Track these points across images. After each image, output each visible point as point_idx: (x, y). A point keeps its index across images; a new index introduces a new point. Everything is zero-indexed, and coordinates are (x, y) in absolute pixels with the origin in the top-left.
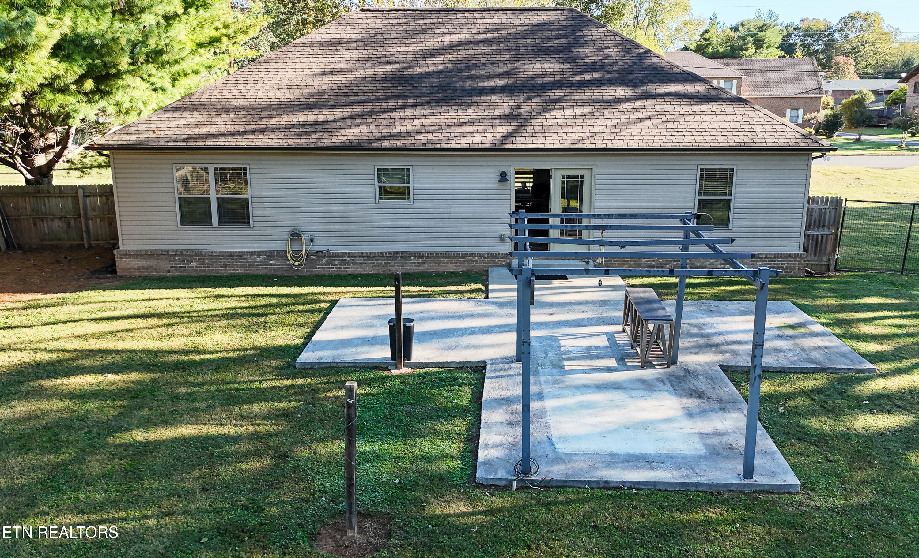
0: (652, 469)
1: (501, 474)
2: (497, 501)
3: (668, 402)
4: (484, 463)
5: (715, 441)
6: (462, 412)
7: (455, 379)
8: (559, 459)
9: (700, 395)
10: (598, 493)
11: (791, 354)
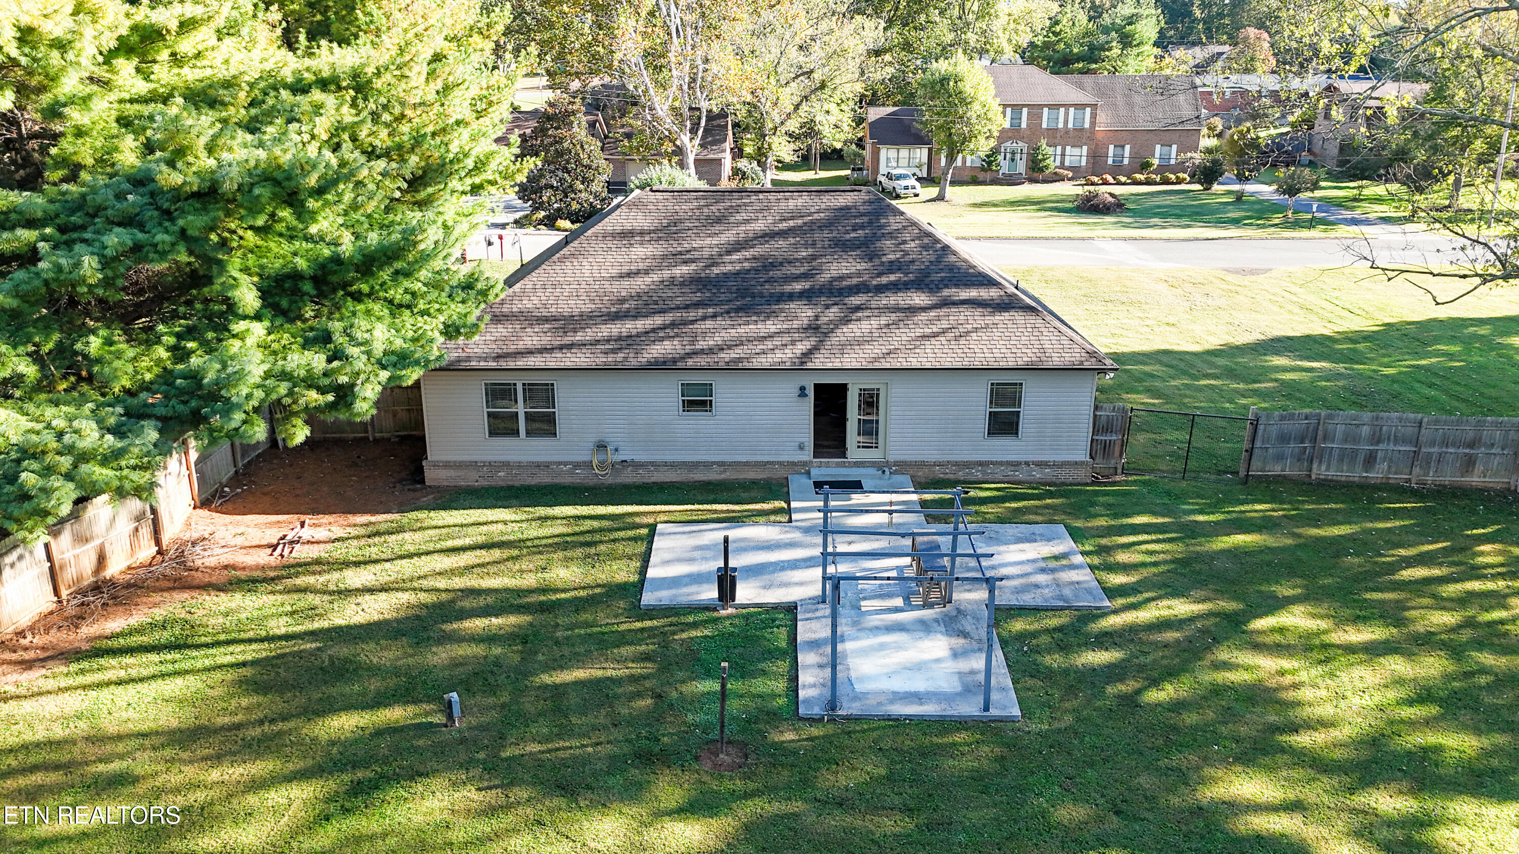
0: (921, 704)
1: (816, 711)
2: (815, 731)
3: (940, 643)
4: (805, 701)
5: (970, 679)
6: (781, 654)
7: (774, 620)
8: (857, 697)
9: (965, 635)
10: (883, 723)
11: (1047, 591)
